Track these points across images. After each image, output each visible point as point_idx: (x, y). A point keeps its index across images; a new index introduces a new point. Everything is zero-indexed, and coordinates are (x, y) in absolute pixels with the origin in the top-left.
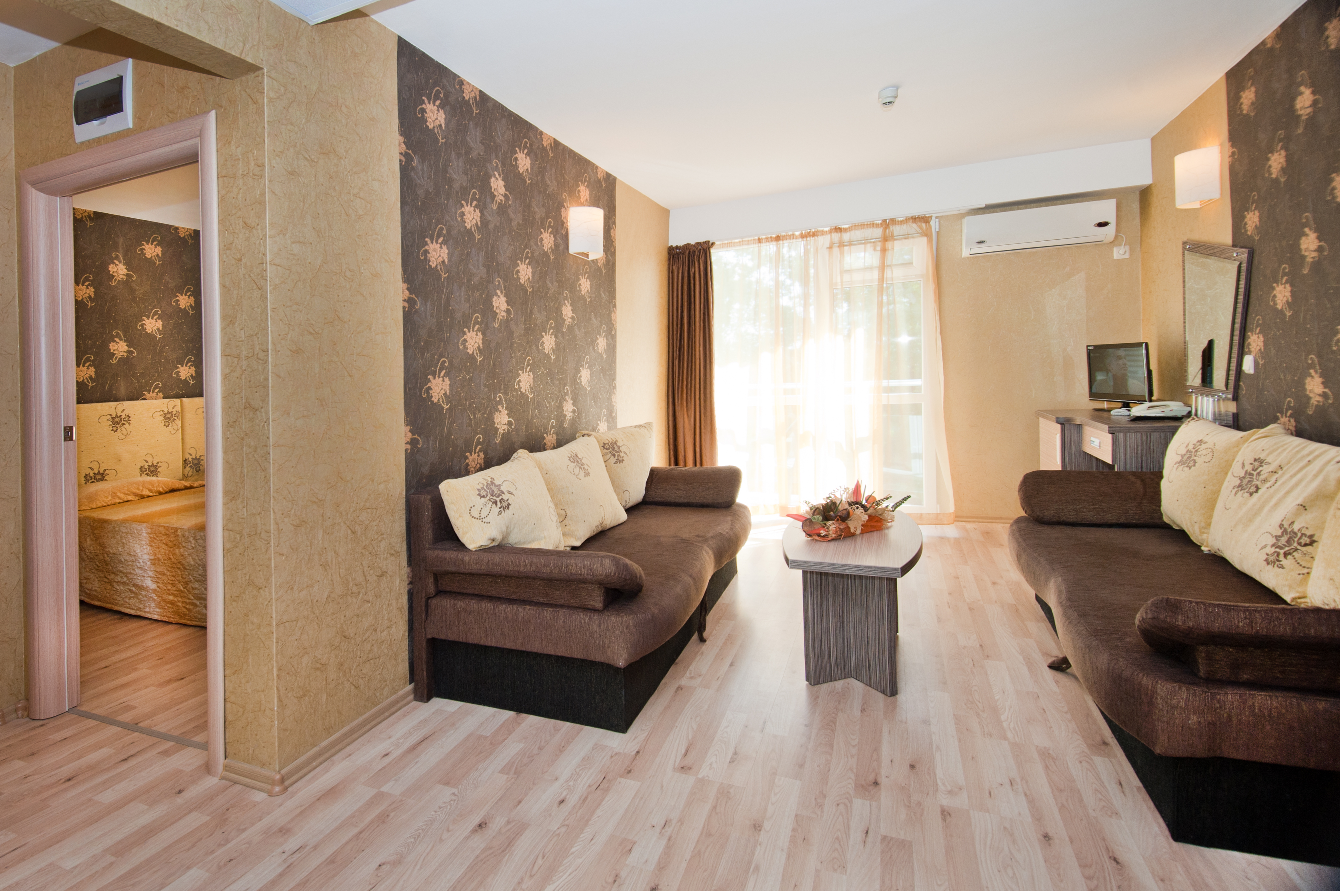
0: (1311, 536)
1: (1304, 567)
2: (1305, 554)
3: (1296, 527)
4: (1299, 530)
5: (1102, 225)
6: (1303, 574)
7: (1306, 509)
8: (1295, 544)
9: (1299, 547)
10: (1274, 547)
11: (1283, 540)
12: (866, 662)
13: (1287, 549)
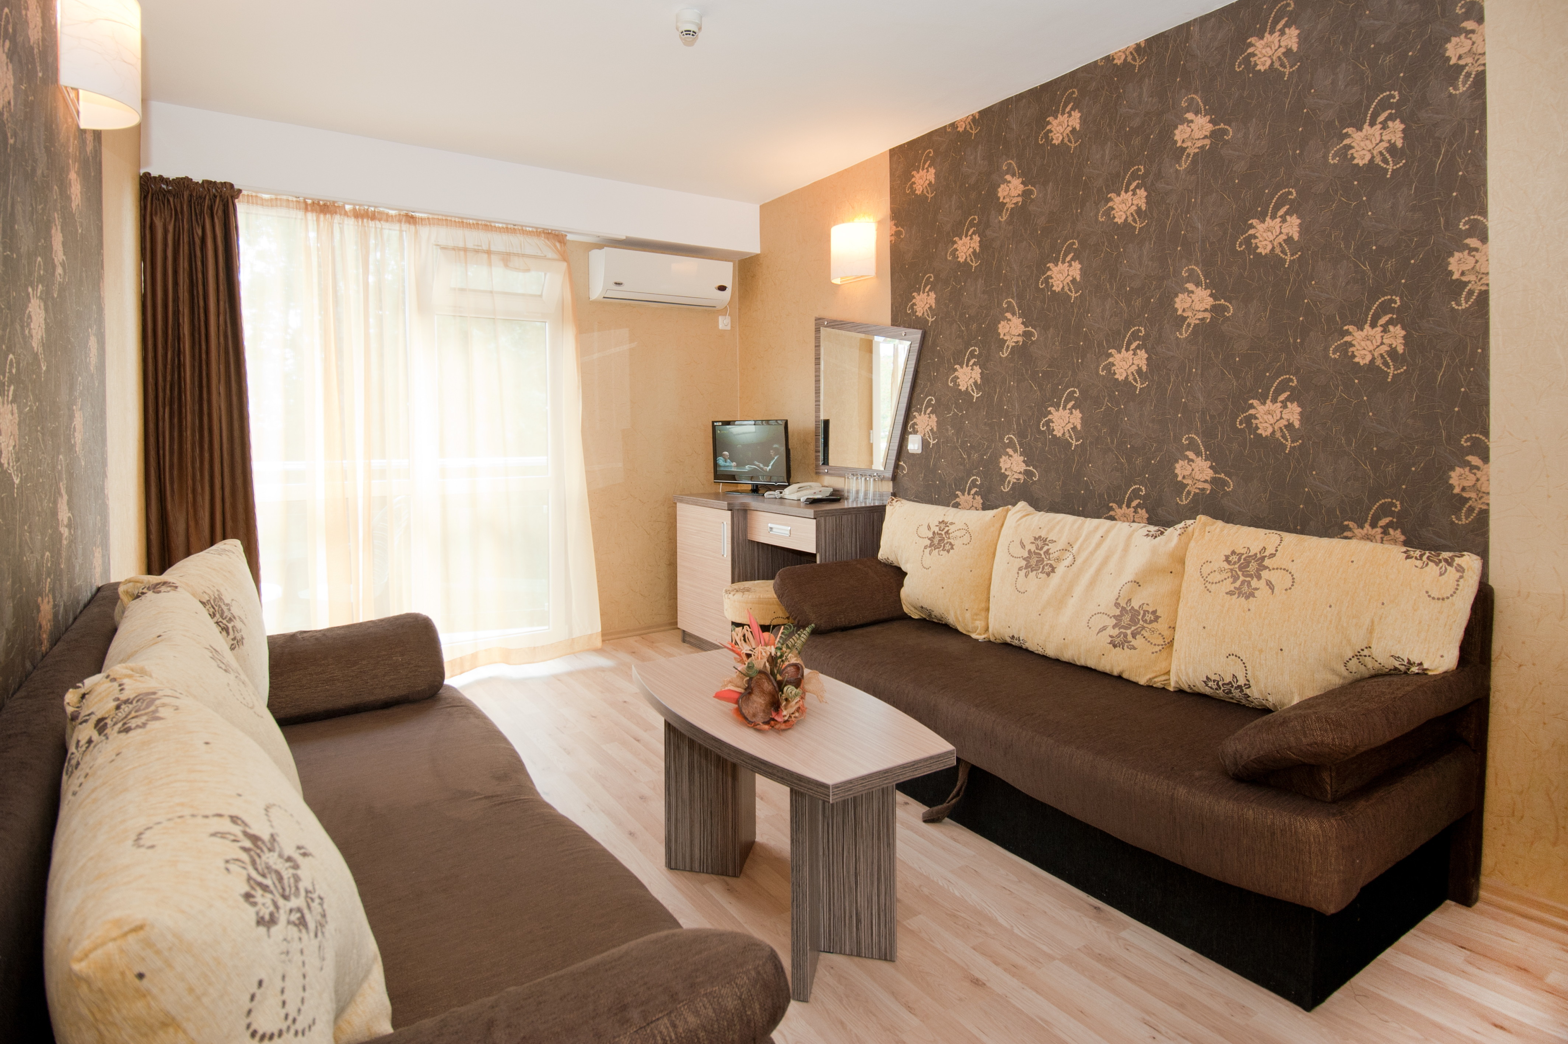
0: (1154, 612)
1: (1155, 645)
2: (1153, 631)
3: (1136, 604)
4: (1140, 607)
5: (722, 288)
6: (1156, 652)
7: (1139, 586)
8: (1141, 622)
9: (1145, 625)
10: (1117, 629)
11: (1126, 619)
13: (1133, 628)
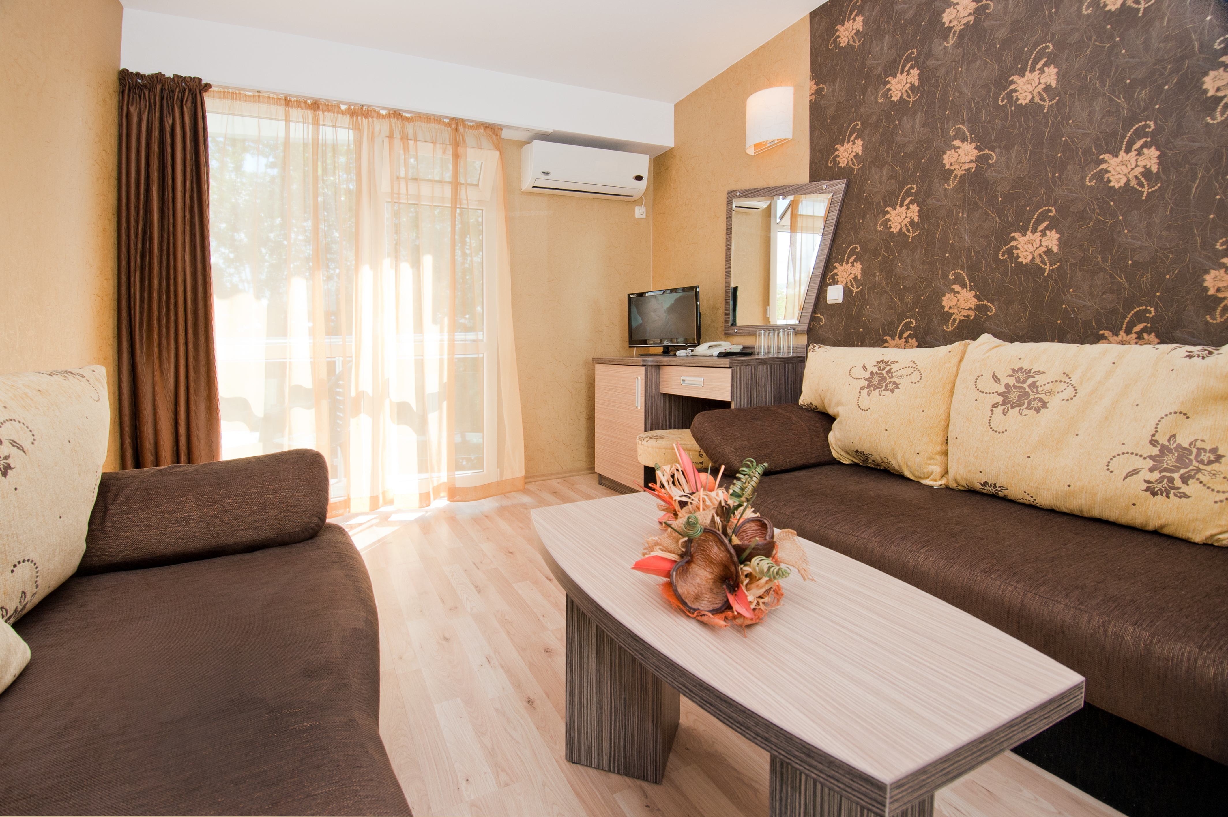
0: (1214, 451)
1: (1218, 492)
2: (1214, 474)
3: (1184, 440)
4: (1191, 444)
6: (1221, 501)
7: (1188, 418)
8: (1195, 463)
9: (1201, 466)
10: (1156, 473)
11: (1170, 460)
13: (1182, 471)
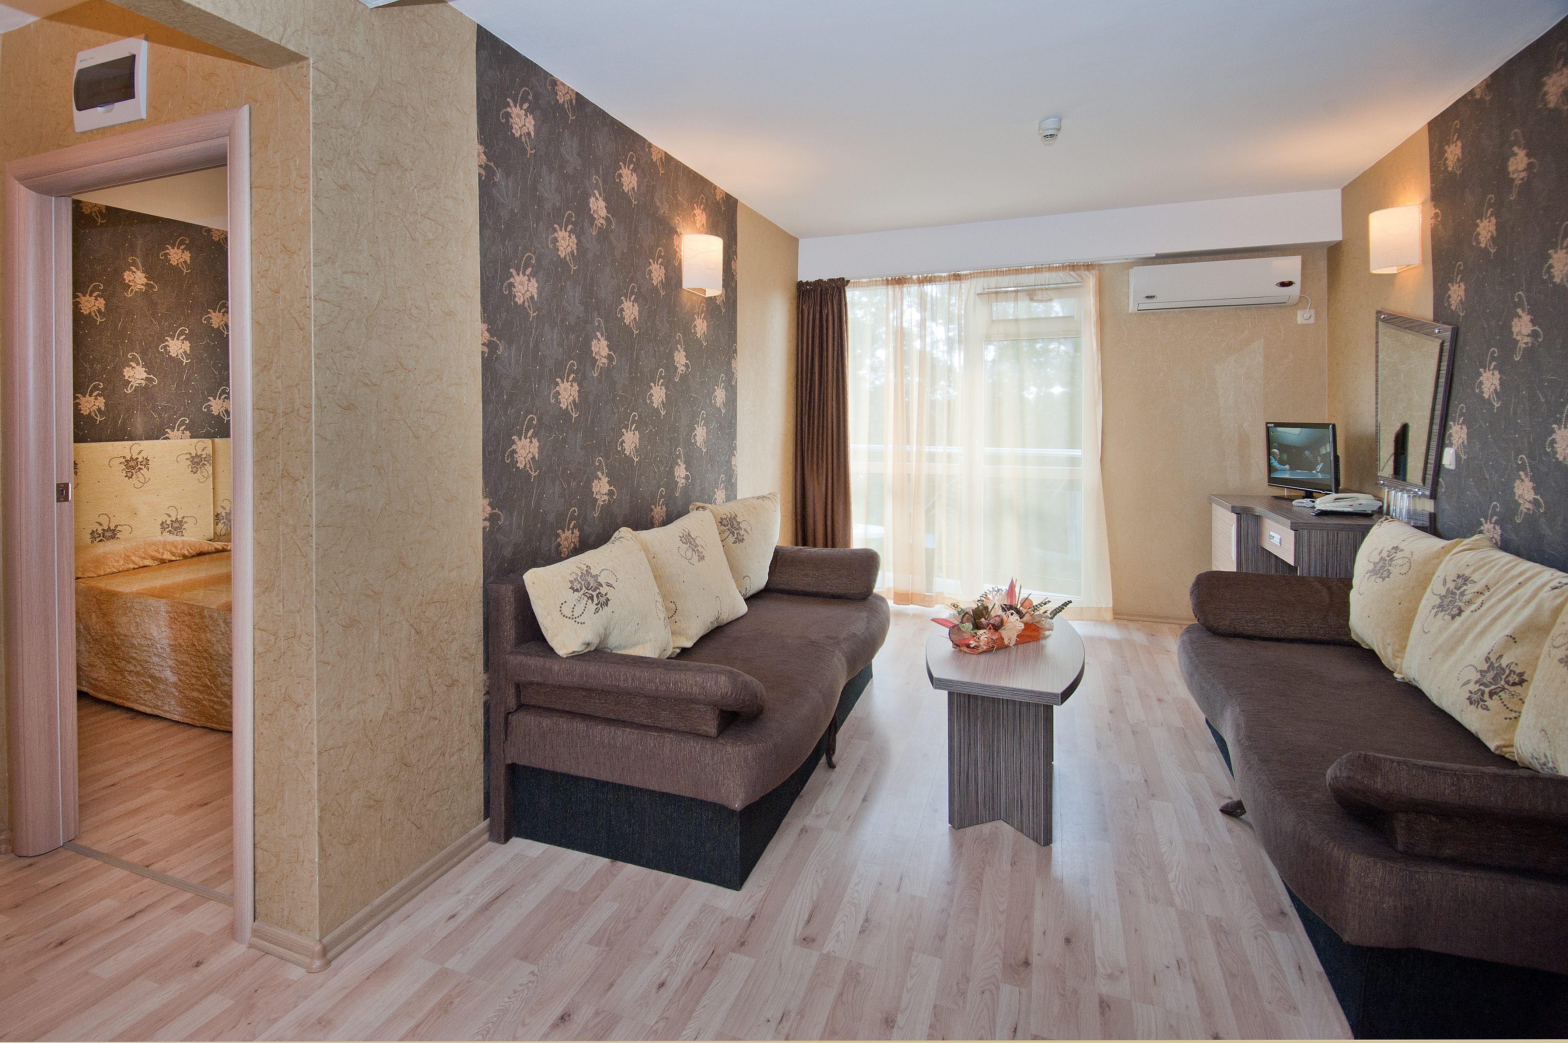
0: (1521, 674)
1: (1511, 710)
2: (1513, 695)
3: (1504, 662)
4: (1507, 666)
6: (1510, 719)
7: (1515, 642)
8: (1503, 683)
9: (1506, 686)
10: (1478, 684)
11: (1489, 677)
12: (1017, 802)
13: (1493, 687)
